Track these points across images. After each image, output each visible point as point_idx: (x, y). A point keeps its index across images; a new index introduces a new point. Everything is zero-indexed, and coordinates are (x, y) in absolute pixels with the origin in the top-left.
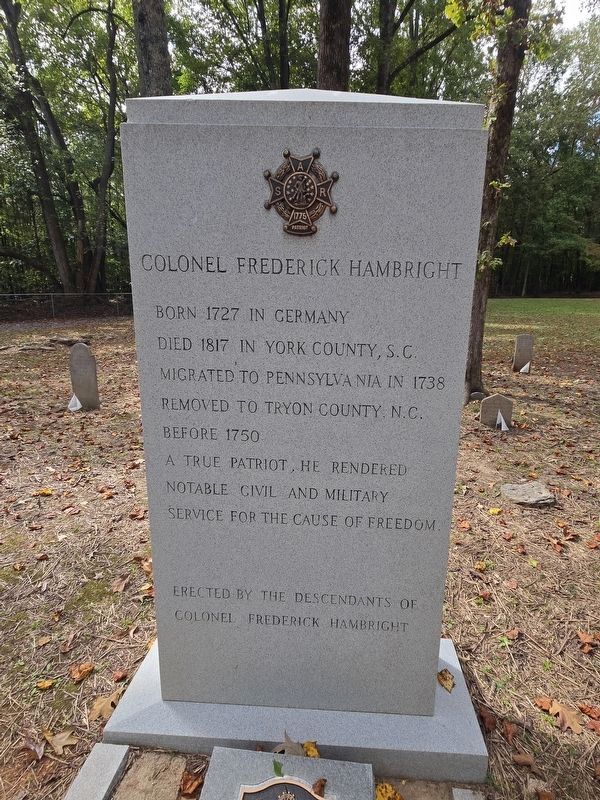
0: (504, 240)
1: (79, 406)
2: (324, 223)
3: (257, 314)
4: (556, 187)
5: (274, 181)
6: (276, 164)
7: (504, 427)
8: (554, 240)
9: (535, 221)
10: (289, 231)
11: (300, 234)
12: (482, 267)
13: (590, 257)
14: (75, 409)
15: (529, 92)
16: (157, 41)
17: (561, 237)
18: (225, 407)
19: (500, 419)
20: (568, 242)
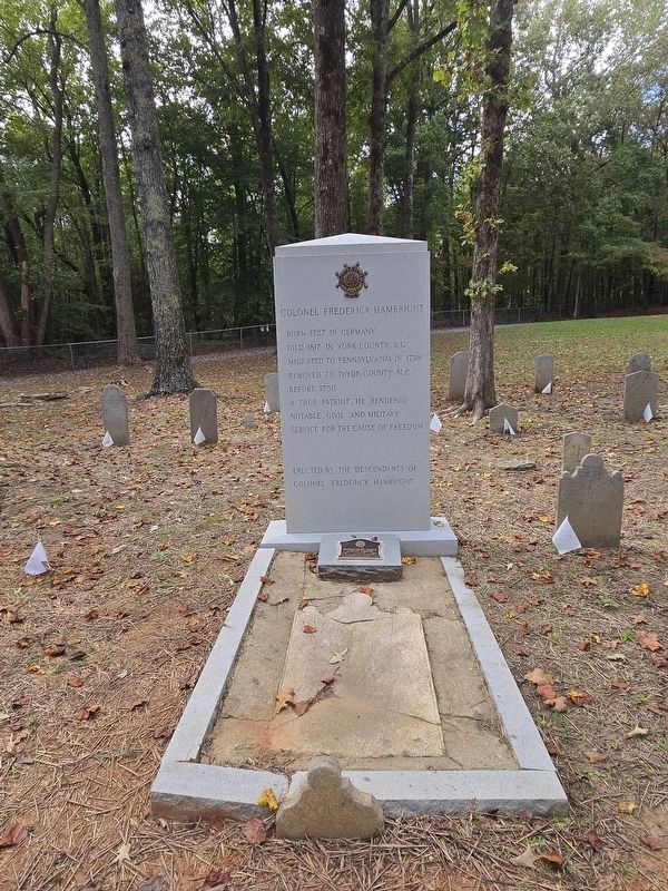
0: (506, 267)
1: (112, 442)
2: (362, 292)
3: (333, 332)
4: (608, 183)
5: (340, 277)
6: (341, 269)
7: (512, 432)
8: (607, 247)
9: (581, 226)
10: (347, 296)
11: (352, 297)
12: (485, 293)
13: (655, 264)
14: (108, 445)
15: (564, 72)
16: (143, 86)
17: (617, 243)
18: (319, 375)
19: (507, 425)
20: (625, 248)
